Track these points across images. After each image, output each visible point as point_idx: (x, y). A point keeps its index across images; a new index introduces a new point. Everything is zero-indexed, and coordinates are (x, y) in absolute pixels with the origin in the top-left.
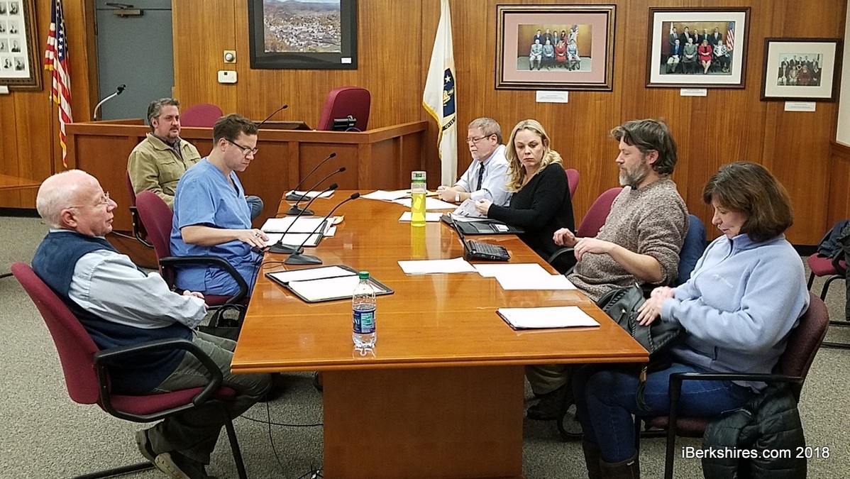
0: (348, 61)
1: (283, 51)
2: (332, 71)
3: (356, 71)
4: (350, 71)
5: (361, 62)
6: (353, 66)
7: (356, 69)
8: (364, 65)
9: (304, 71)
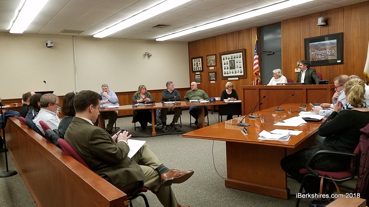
0: (340, 61)
1: (316, 60)
2: (334, 66)
3: (343, 65)
4: (340, 65)
5: (345, 61)
6: (342, 63)
7: (343, 64)
8: (346, 63)
9: (323, 66)
